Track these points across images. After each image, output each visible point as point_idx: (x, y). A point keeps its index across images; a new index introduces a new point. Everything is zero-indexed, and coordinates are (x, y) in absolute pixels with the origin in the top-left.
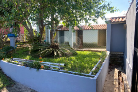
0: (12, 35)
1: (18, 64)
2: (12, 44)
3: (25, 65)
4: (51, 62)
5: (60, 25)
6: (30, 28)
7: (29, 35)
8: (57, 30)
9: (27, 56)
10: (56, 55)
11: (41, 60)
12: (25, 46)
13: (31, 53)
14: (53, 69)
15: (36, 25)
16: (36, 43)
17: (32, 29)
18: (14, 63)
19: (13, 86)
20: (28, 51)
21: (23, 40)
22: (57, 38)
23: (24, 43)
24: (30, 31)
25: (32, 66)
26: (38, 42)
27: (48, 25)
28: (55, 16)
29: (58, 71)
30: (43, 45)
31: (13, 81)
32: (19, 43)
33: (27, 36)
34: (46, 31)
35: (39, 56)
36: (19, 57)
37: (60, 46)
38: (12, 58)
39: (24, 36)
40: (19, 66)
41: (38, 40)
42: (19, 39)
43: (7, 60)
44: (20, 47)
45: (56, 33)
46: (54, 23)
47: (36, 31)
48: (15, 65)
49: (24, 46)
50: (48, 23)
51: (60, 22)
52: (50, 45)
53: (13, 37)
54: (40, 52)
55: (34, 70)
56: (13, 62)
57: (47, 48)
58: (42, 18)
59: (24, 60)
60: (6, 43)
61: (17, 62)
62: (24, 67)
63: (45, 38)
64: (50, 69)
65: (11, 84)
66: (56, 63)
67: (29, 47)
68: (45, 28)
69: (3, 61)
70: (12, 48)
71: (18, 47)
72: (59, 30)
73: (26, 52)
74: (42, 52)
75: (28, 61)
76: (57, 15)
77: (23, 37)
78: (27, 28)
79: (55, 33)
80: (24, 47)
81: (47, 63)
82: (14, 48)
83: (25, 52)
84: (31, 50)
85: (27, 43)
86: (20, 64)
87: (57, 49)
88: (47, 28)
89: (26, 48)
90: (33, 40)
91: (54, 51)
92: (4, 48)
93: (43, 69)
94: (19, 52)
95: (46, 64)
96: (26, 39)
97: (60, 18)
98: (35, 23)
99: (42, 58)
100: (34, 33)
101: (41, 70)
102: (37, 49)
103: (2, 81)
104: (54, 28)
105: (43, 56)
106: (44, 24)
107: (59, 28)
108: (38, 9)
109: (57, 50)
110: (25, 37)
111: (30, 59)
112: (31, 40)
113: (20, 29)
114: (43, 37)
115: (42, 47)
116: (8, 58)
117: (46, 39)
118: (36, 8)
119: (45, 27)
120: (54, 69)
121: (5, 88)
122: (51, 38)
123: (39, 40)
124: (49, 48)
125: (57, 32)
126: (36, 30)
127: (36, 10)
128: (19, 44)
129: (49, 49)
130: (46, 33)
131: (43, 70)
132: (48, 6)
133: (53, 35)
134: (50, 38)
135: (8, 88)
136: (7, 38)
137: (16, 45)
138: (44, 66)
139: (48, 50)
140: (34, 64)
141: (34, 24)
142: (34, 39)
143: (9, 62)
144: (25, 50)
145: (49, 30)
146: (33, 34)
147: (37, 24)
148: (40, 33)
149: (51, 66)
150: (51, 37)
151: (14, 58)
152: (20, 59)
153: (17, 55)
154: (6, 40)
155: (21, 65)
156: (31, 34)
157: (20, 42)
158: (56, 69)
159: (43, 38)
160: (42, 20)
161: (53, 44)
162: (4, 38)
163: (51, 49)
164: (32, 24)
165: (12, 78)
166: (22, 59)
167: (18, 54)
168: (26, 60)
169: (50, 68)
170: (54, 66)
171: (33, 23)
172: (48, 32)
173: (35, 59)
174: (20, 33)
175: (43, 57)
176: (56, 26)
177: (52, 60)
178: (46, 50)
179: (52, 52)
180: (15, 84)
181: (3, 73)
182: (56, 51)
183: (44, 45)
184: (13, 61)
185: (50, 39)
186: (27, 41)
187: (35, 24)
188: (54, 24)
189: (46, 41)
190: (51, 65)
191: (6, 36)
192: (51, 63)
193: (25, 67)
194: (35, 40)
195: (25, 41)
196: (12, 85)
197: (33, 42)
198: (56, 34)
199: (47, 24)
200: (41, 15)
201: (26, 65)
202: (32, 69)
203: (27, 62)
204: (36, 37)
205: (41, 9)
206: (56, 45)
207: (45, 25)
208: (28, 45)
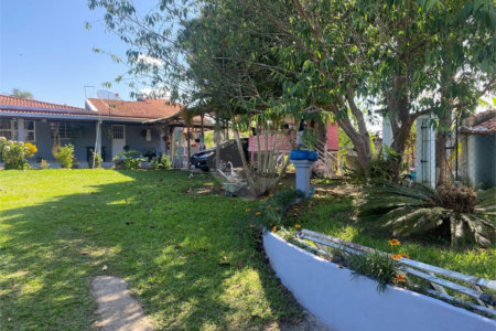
0: (301, 155)
1: (315, 253)
2: (301, 184)
3: (339, 258)
4: (437, 264)
5: (480, 109)
6: (357, 130)
7: (355, 154)
8: (465, 134)
9: (345, 226)
10: (459, 239)
11: (395, 251)
12: (341, 192)
13: (358, 217)
14: (444, 294)
15: (381, 119)
16: (379, 185)
17: (367, 134)
18: (304, 247)
19: (297, 325)
20: (350, 210)
21: (335, 173)
22: (466, 164)
23: (337, 182)
24: (360, 139)
25: (361, 268)
26: (388, 178)
27: (425, 117)
28: (458, 75)
29: (471, 309)
30: (403, 190)
31: (299, 307)
32: (320, 181)
33: (348, 157)
34: (418, 140)
35: (387, 234)
36: (320, 229)
37: (481, 201)
38: (299, 230)
39: (338, 159)
40: (317, 258)
41: (385, 173)
42: (320, 166)
43: (283, 234)
44: (325, 193)
45: (460, 145)
46: (456, 106)
47: (378, 141)
48: (308, 253)
49: (337, 190)
50: (425, 108)
51: (483, 98)
52: (433, 193)
53: (305, 161)
54: (394, 217)
55: (370, 285)
56: (301, 241)
57: (421, 206)
58: (405, 90)
59: (335, 240)
60: (285, 178)
61: (313, 246)
62: (333, 264)
63: (413, 166)
64: (431, 291)
65: (293, 315)
66: (458, 271)
67: (352, 198)
68: (415, 128)
69: (273, 234)
70: (301, 195)
71: (317, 192)
72: (478, 134)
73: (343, 215)
74: (400, 219)
75: (349, 247)
76: (469, 74)
77: (336, 161)
78: (350, 131)
79: (456, 145)
80: (336, 195)
81: (421, 265)
82: (307, 196)
83: (340, 211)
84: (361, 208)
85: (348, 180)
86: (321, 251)
87: (464, 212)
88: (422, 128)
89: (342, 197)
90: (367, 173)
91: (452, 220)
92: (278, 193)
93: (402, 285)
94: (321, 211)
95: (415, 268)
96: (344, 168)
97: (482, 83)
98: (376, 112)
99: (398, 243)
100: (372, 145)
101: (396, 288)
102: (382, 205)
103: (268, 299)
104: (453, 126)
105: (405, 235)
106: (411, 112)
107: (477, 123)
108: (390, 61)
109: (465, 217)
110: (340, 160)
111: (356, 240)
112: (362, 171)
113: (327, 135)
114: (405, 161)
115: (401, 201)
116: (286, 226)
117: (417, 169)
118: (381, 59)
119: (415, 122)
120: (451, 298)
121: (275, 325)
122: (438, 164)
123: (388, 171)
124: (431, 206)
125: (466, 141)
126: (381, 137)
127: (384, 65)
128: (320, 185)
129: (429, 210)
130: (417, 147)
131: (401, 289)
132: (428, 45)
133: (448, 151)
134: (433, 164)
135: (284, 327)
136: (288, 163)
137: (312, 186)
138: (409, 274)
139: (425, 215)
140: (370, 261)
141: (373, 114)
142: (373, 169)
143: (290, 240)
144: (338, 206)
145: (432, 134)
146: (368, 151)
147: (384, 116)
148: (393, 145)
149: (439, 281)
150: (436, 160)
151: (304, 231)
152: (323, 235)
153: (314, 220)
154: (285, 169)
155: (326, 257)
156: (362, 150)
157: (325, 176)
158: (458, 300)
159: (406, 167)
160: (405, 97)
161: (448, 188)
162: (279, 162)
163: (439, 210)
164: (365, 116)
165: (296, 295)
166: (329, 237)
167: (317, 216)
168: (342, 243)
169: (433, 288)
170: (450, 285)
171: (370, 113)
172: (425, 141)
173: (371, 242)
174: (326, 148)
175: (402, 239)
176: (465, 116)
177: (442, 254)
178: (417, 212)
179: (440, 222)
180: (304, 318)
181: (274, 273)
182: (458, 219)
183: (409, 192)
184: (302, 238)
185: (433, 171)
186: (346, 175)
187: (378, 115)
188: (455, 109)
189: (419, 178)
190: (438, 276)
191: (286, 157)
192: (439, 270)
193: (337, 266)
194: (375, 174)
195: (339, 173)
196: (295, 320)
197: (369, 180)
198: (460, 150)
199: (424, 112)
200: (400, 82)
201: (343, 259)
202: (361, 277)
203: (344, 250)
204: (380, 163)
205: (402, 57)
206: (458, 195)
207: (414, 117)
208: (349, 187)
